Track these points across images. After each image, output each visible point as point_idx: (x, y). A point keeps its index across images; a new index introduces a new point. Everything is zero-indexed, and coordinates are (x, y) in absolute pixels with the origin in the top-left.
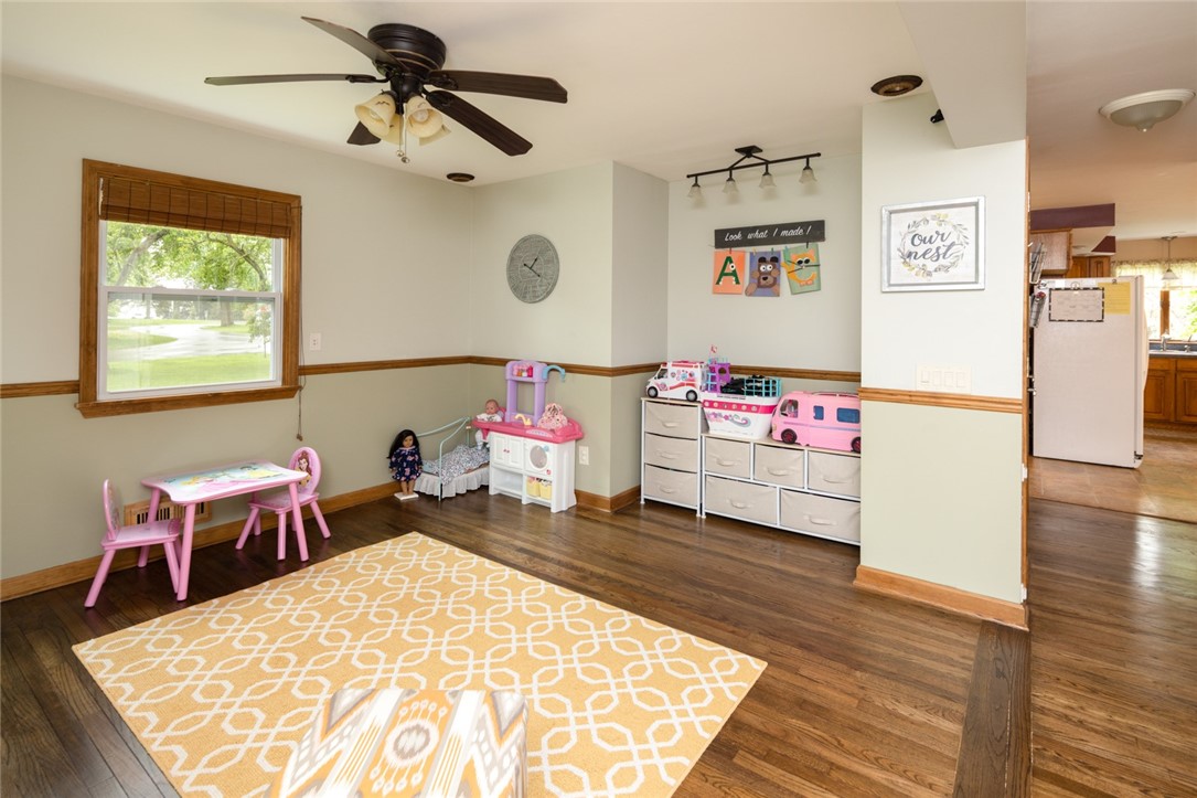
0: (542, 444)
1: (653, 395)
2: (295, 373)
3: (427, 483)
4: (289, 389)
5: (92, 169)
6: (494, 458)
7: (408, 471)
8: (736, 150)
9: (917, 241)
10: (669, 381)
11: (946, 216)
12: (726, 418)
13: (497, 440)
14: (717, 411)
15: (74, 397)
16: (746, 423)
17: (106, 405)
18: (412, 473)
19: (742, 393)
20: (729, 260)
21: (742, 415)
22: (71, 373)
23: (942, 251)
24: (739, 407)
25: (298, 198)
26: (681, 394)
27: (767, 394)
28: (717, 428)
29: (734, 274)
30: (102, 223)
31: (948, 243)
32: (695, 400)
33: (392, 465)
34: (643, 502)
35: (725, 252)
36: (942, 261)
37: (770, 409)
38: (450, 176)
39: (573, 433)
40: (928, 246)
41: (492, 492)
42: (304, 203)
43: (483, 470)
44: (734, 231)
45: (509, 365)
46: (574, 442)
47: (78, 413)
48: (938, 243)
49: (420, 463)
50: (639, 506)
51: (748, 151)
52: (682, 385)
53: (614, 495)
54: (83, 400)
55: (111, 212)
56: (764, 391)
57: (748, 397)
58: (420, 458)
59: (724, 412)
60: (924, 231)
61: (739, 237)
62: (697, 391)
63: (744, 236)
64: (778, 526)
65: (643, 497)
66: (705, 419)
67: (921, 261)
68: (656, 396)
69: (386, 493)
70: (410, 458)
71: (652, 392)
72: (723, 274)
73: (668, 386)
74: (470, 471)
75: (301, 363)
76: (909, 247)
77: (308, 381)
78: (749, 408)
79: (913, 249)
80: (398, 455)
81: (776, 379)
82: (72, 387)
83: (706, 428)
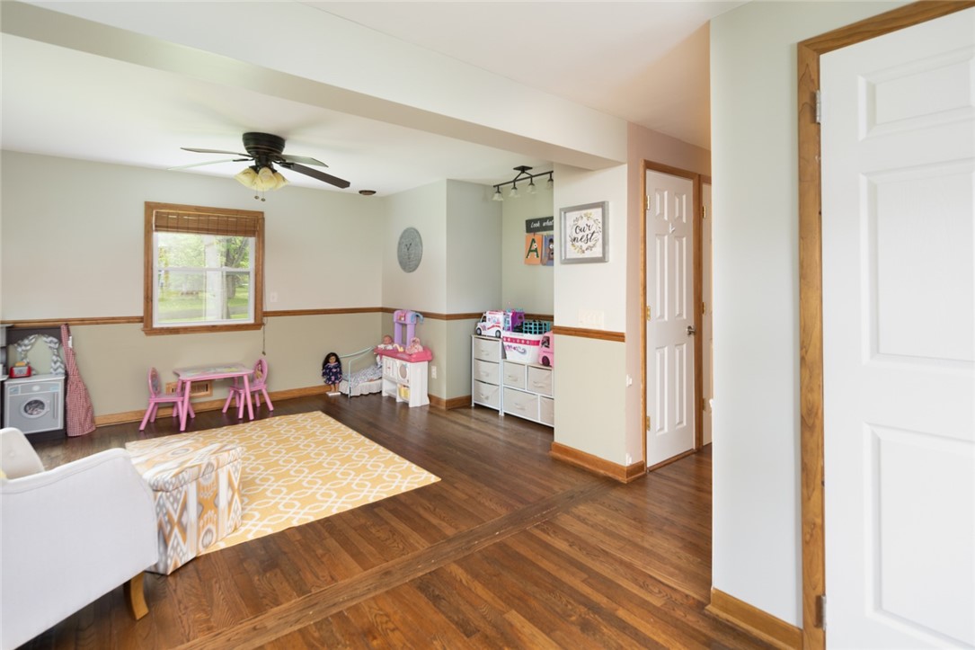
0: (404, 363)
1: (478, 333)
2: (262, 316)
3: (344, 387)
4: (257, 325)
5: (149, 207)
6: (385, 371)
7: (333, 378)
8: (515, 169)
9: (578, 231)
10: (488, 324)
11: (591, 214)
12: (514, 348)
13: (387, 361)
14: (510, 344)
15: (141, 325)
16: (524, 352)
17: (156, 329)
18: (336, 379)
19: (521, 331)
20: (533, 241)
21: (522, 346)
22: (140, 313)
23: (589, 237)
24: (521, 341)
25: (262, 213)
26: (492, 332)
27: (535, 333)
28: (511, 355)
29: (536, 250)
30: (155, 234)
31: (592, 231)
32: (500, 337)
33: (324, 374)
34: (473, 405)
35: (531, 236)
36: (589, 243)
37: (537, 343)
38: (361, 192)
39: (427, 356)
40: (583, 233)
41: (384, 394)
42: (266, 216)
43: (379, 381)
44: (535, 221)
45: (396, 313)
46: (426, 363)
47: (143, 333)
48: (587, 232)
49: (340, 373)
50: (470, 408)
51: (523, 169)
52: (493, 326)
53: (450, 398)
54: (146, 326)
55: (159, 228)
56: (533, 330)
57: (525, 335)
58: (341, 370)
59: (514, 345)
60: (582, 224)
61: (538, 225)
62: (501, 330)
63: (541, 224)
64: (539, 422)
65: (473, 402)
66: (504, 348)
67: (579, 244)
68: (480, 334)
69: (321, 391)
70: (334, 370)
71: (479, 332)
72: (530, 251)
73: (487, 327)
74: (371, 380)
75: (264, 310)
76: (574, 235)
77: (269, 321)
78: (526, 342)
79: (576, 236)
80: (327, 368)
81: (546, 322)
82: (141, 320)
83: (504, 356)
